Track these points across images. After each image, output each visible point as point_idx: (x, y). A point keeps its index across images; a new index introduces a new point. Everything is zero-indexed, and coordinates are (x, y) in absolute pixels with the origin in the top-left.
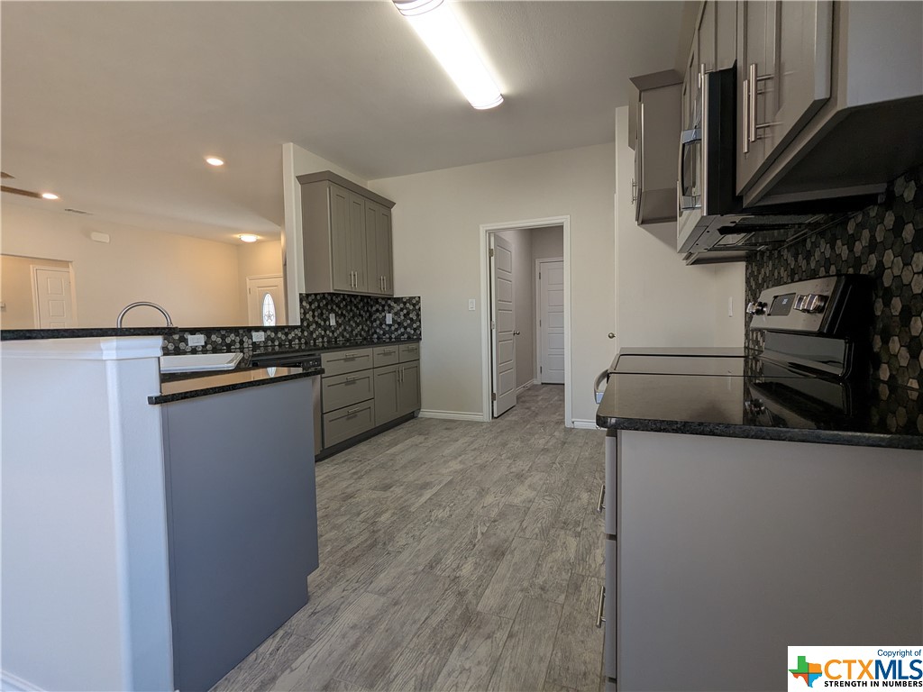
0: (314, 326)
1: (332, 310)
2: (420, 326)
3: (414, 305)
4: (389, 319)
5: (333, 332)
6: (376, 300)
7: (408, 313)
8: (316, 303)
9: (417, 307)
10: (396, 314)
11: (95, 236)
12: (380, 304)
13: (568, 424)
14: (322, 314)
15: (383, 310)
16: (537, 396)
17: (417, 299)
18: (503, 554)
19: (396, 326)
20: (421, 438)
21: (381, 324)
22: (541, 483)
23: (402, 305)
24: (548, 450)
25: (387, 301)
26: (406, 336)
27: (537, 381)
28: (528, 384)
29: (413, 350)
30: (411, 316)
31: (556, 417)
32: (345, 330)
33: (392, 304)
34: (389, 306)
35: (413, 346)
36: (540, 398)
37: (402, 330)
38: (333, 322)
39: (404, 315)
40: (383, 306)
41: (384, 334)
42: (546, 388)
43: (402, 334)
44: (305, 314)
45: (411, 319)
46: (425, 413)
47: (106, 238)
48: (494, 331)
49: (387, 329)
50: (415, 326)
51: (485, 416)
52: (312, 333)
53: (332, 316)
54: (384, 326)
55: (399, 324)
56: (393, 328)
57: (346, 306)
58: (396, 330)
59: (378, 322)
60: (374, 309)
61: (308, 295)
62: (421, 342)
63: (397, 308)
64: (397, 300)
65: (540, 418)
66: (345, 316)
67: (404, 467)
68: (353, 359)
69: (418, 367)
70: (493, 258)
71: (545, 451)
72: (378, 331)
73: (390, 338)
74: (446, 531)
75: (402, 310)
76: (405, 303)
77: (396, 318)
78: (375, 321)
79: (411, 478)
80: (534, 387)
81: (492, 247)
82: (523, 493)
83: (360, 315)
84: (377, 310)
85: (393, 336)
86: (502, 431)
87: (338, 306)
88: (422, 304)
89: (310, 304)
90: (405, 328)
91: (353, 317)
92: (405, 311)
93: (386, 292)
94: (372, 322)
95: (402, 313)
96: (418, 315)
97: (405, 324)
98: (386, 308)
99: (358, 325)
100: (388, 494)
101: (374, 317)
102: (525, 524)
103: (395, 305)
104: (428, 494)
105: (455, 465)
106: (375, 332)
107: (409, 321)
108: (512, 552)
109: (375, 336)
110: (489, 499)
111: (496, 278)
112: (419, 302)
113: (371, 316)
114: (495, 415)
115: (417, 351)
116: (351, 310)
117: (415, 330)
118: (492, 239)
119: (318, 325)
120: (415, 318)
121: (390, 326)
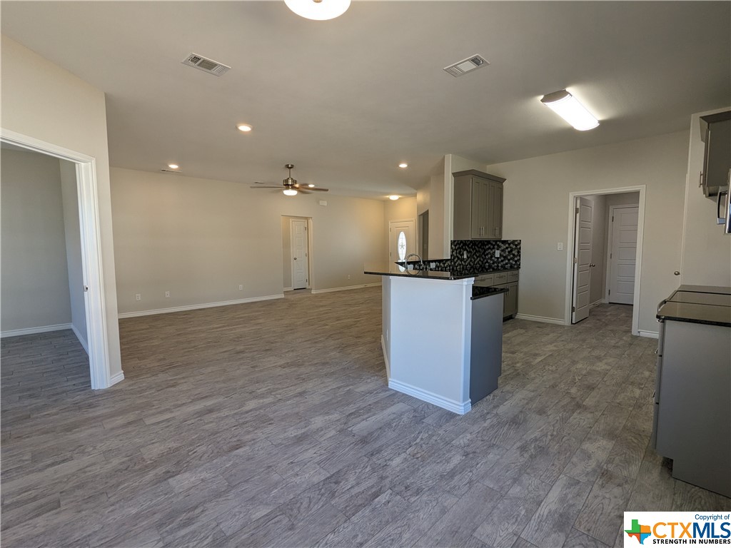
0: (456, 259)
1: (466, 249)
2: (520, 259)
3: (516, 245)
4: (497, 254)
5: (465, 262)
6: (489, 242)
7: (511, 251)
8: (458, 245)
9: (518, 247)
10: (502, 251)
11: (321, 203)
12: (492, 244)
13: (634, 332)
14: (460, 252)
15: (494, 248)
16: (605, 312)
17: (519, 242)
18: (593, 388)
19: (502, 258)
20: (524, 331)
21: (491, 257)
22: (614, 363)
23: (507, 245)
24: (618, 347)
25: (497, 243)
26: (509, 265)
27: (606, 301)
28: (598, 302)
29: (515, 275)
30: (513, 252)
31: (624, 328)
32: (471, 261)
33: (500, 244)
34: (498, 246)
35: (515, 272)
36: (609, 313)
37: (507, 261)
38: (465, 257)
39: (509, 252)
40: (494, 246)
41: (493, 263)
42: (613, 307)
43: (507, 264)
44: (453, 252)
45: (514, 255)
46: (520, 316)
47: (325, 203)
48: (576, 265)
49: (496, 260)
50: (516, 259)
51: (566, 321)
52: (455, 263)
53: (465, 252)
54: (493, 258)
55: (504, 257)
56: (500, 260)
57: (472, 246)
58: (502, 261)
59: (489, 256)
60: (487, 247)
61: (454, 241)
62: (520, 270)
63: (503, 247)
64: (504, 242)
65: (610, 327)
66: (471, 252)
67: (518, 344)
68: (484, 280)
69: (517, 286)
70: (578, 215)
71: (615, 347)
72: (489, 261)
73: (498, 266)
74: (557, 375)
75: (507, 248)
76: (509, 244)
77: (502, 253)
78: (487, 254)
79: (525, 350)
80: (602, 305)
81: (578, 207)
82: (601, 366)
83: (479, 251)
84: (489, 248)
85: (500, 265)
86: (580, 333)
87: (468, 246)
88: (522, 245)
89: (455, 246)
90: (509, 260)
91: (475, 253)
92: (509, 249)
93: (497, 237)
94: (485, 256)
95: (507, 250)
96: (519, 252)
97: (509, 258)
98: (496, 247)
99: (477, 257)
100: (515, 355)
101: (487, 252)
102: (605, 379)
103: (502, 245)
104: (539, 359)
105: (551, 347)
106: (487, 262)
107: (512, 256)
108: (599, 389)
109: (487, 264)
110: (579, 366)
111: (580, 227)
112: (520, 244)
113: (485, 251)
114: (573, 322)
115: (517, 275)
116: (475, 249)
117: (516, 261)
118: (578, 201)
119: (459, 258)
120: (516, 254)
121: (498, 258)
